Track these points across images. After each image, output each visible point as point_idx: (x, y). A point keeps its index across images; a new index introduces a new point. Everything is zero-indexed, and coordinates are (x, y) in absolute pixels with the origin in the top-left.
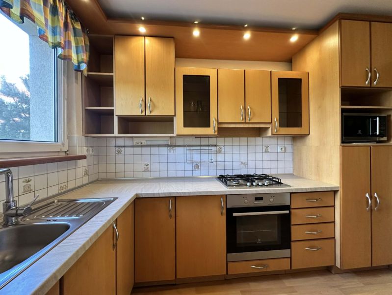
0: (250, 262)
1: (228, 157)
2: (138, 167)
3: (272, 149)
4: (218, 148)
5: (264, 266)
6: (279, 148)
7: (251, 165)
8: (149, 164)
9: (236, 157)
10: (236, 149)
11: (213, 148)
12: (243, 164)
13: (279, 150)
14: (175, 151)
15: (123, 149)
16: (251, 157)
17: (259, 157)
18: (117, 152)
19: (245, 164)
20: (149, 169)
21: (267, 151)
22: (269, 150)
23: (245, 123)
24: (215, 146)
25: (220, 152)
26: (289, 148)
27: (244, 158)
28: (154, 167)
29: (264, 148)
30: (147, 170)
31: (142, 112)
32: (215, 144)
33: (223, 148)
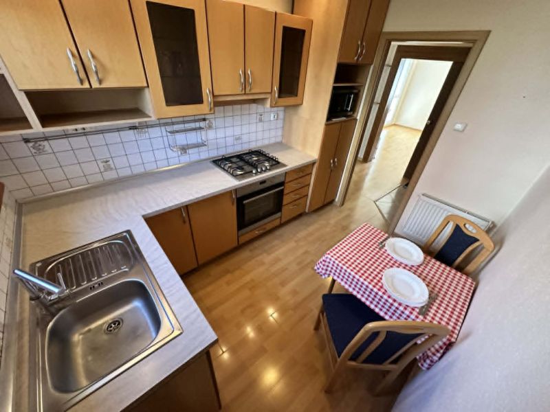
0: (254, 230)
1: (220, 134)
2: (91, 168)
3: (265, 118)
4: (207, 122)
5: (265, 229)
6: (272, 115)
7: (245, 138)
8: (110, 159)
9: (229, 132)
10: (229, 121)
11: (202, 124)
12: (237, 139)
13: (272, 118)
14: (147, 134)
15: (45, 143)
16: (245, 129)
18: (34, 151)
19: (239, 139)
20: (112, 166)
21: (261, 120)
23: (245, 94)
24: (205, 120)
25: (210, 127)
26: (281, 115)
27: (237, 131)
28: (120, 162)
29: (259, 117)
30: (108, 168)
31: (82, 82)
32: (203, 117)
33: (214, 122)
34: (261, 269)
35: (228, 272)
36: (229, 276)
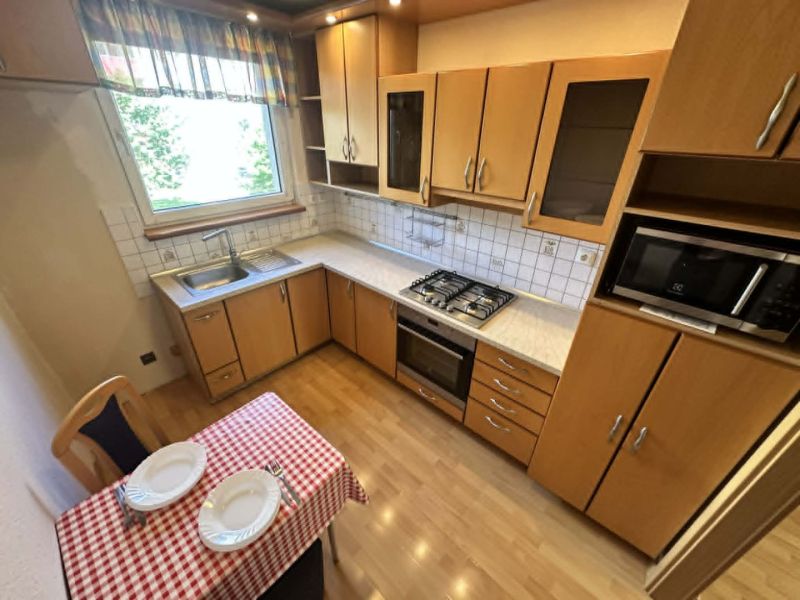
1: (473, 244)
3: (562, 251)
4: (458, 223)
7: (510, 268)
9: (486, 247)
10: (488, 232)
11: (450, 222)
12: (496, 263)
16: (513, 254)
17: (529, 259)
19: (500, 264)
21: (548, 252)
22: (555, 251)
23: (473, 192)
24: (456, 218)
25: (460, 230)
29: (544, 244)
30: (374, 231)
32: (454, 214)
33: (466, 226)
34: (370, 419)
35: (362, 386)
36: (354, 388)
